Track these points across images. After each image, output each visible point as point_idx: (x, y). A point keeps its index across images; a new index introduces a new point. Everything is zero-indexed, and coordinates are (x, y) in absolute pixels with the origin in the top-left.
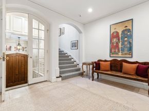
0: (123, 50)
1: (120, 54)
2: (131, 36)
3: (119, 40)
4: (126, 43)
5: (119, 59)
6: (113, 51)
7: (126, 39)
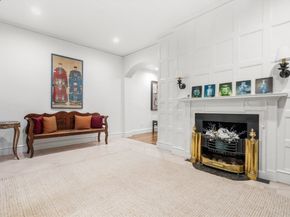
0: (72, 98)
1: (68, 103)
2: (81, 82)
3: (66, 82)
4: (75, 89)
5: (68, 111)
6: (57, 98)
7: (75, 84)
